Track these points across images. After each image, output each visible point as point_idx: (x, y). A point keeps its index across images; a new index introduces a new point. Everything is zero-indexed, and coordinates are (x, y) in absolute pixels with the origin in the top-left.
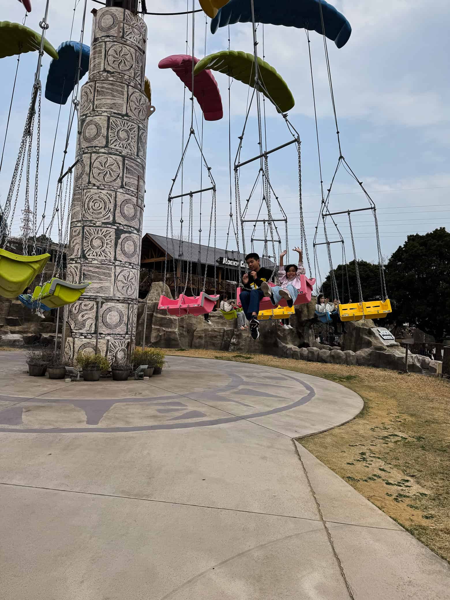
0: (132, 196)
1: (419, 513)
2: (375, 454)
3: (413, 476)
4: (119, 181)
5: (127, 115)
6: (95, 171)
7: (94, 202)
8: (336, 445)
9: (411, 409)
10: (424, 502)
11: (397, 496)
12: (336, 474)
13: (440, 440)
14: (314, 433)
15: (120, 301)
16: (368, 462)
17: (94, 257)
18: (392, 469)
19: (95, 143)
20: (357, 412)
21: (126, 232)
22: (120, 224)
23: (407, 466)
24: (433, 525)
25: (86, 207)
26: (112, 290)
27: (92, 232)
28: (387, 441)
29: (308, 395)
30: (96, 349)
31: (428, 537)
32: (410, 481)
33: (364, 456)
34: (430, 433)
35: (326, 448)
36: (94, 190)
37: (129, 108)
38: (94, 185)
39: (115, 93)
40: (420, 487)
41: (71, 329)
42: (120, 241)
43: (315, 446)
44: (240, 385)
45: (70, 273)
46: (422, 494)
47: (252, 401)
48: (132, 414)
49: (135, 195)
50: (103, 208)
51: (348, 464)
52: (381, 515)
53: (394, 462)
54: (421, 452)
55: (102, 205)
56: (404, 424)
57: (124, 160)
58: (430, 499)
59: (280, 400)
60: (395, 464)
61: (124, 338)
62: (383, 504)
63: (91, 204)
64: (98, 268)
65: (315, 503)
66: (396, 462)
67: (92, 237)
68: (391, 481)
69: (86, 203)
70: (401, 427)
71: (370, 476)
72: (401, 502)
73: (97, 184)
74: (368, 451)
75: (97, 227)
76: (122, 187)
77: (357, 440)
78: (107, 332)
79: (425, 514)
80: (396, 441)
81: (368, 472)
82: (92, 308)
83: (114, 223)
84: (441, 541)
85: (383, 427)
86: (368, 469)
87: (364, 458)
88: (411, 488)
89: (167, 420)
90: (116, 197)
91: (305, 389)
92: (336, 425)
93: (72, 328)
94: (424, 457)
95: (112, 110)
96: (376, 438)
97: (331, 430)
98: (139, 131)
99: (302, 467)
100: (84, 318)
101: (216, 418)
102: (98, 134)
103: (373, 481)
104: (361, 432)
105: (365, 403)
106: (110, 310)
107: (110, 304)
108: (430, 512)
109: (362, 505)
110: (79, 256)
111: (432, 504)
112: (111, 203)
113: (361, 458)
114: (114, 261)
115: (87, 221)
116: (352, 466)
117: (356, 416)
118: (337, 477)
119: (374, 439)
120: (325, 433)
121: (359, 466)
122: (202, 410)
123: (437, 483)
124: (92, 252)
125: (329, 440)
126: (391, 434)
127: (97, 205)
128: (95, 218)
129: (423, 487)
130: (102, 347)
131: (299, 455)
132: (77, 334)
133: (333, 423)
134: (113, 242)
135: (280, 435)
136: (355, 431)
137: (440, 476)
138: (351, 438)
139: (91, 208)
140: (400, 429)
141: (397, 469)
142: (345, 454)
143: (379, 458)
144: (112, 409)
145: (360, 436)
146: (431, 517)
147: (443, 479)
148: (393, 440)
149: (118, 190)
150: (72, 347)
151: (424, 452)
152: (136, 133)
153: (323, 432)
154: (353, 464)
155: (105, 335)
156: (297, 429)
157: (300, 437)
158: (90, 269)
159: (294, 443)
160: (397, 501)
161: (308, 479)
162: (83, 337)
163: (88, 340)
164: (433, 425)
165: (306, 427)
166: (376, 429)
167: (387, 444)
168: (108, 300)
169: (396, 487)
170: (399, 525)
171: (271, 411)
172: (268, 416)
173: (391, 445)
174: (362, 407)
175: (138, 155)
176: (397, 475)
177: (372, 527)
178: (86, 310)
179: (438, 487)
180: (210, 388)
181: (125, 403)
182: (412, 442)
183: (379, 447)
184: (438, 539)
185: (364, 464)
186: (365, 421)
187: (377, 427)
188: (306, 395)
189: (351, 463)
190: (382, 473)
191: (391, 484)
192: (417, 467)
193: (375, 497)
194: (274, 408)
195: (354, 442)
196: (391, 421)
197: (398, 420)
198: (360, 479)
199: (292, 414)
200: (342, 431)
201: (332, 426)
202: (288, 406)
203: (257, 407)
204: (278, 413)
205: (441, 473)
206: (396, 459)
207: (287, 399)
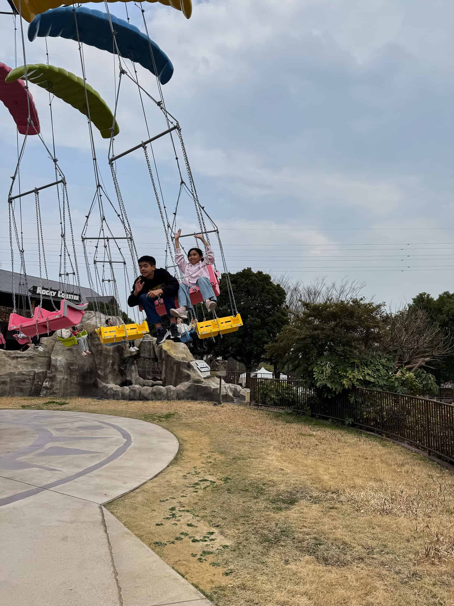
1: (221, 570)
2: (184, 507)
3: (217, 526)
8: (147, 503)
9: (222, 446)
10: (225, 556)
11: (201, 555)
12: (142, 543)
13: (245, 478)
14: (125, 493)
16: (177, 519)
18: (200, 521)
20: (171, 457)
23: (213, 515)
24: (231, 582)
28: (197, 488)
29: (124, 445)
31: (226, 599)
32: (215, 533)
34: (236, 472)
35: (136, 509)
40: (223, 538)
43: (124, 509)
44: (47, 443)
46: (225, 547)
47: (60, 463)
51: (157, 525)
52: (184, 585)
54: (226, 495)
56: (214, 464)
58: (231, 551)
59: (92, 457)
60: (203, 514)
62: (187, 569)
65: (117, 587)
68: (197, 538)
71: (178, 535)
72: (204, 561)
74: (178, 505)
77: (169, 492)
79: (226, 570)
80: (206, 487)
81: (176, 531)
84: (237, 600)
85: (195, 472)
86: (176, 527)
87: (174, 514)
88: (216, 540)
91: (121, 437)
92: (149, 478)
94: (229, 501)
96: (187, 487)
97: (144, 485)
99: (107, 541)
103: (180, 541)
104: (174, 482)
105: (180, 445)
108: (229, 568)
109: (165, 577)
111: (232, 556)
113: (171, 515)
116: (160, 527)
117: (170, 463)
118: (143, 546)
119: (185, 489)
120: (137, 490)
121: (168, 525)
123: (238, 529)
125: (140, 498)
129: (226, 537)
131: (105, 526)
133: (146, 476)
135: (86, 503)
136: (167, 481)
137: (241, 520)
138: (163, 491)
140: (210, 471)
141: (204, 521)
142: (155, 513)
143: (188, 511)
145: (172, 487)
146: (230, 572)
147: (244, 524)
148: (203, 487)
151: (230, 496)
153: (135, 490)
154: (162, 524)
156: (106, 491)
157: (109, 501)
159: (102, 511)
160: (200, 562)
161: (112, 557)
164: (239, 462)
165: (116, 487)
166: (188, 475)
167: (196, 492)
169: (201, 543)
170: (199, 592)
171: (80, 472)
172: (76, 480)
173: (201, 492)
174: (176, 452)
176: (203, 528)
177: (174, 603)
179: (239, 534)
180: (8, 452)
182: (219, 485)
183: (190, 497)
184: (234, 598)
185: (173, 522)
186: (178, 468)
187: (189, 473)
188: (122, 445)
189: (160, 523)
190: (189, 530)
191: (197, 540)
192: (222, 515)
193: (180, 562)
194: (85, 468)
195: (165, 496)
196: (203, 463)
197: (209, 461)
198: (167, 542)
199: (103, 473)
200: (154, 484)
201: (145, 481)
202: (100, 462)
203: (65, 470)
204: (89, 474)
205: (243, 517)
206: (204, 508)
207: (100, 454)
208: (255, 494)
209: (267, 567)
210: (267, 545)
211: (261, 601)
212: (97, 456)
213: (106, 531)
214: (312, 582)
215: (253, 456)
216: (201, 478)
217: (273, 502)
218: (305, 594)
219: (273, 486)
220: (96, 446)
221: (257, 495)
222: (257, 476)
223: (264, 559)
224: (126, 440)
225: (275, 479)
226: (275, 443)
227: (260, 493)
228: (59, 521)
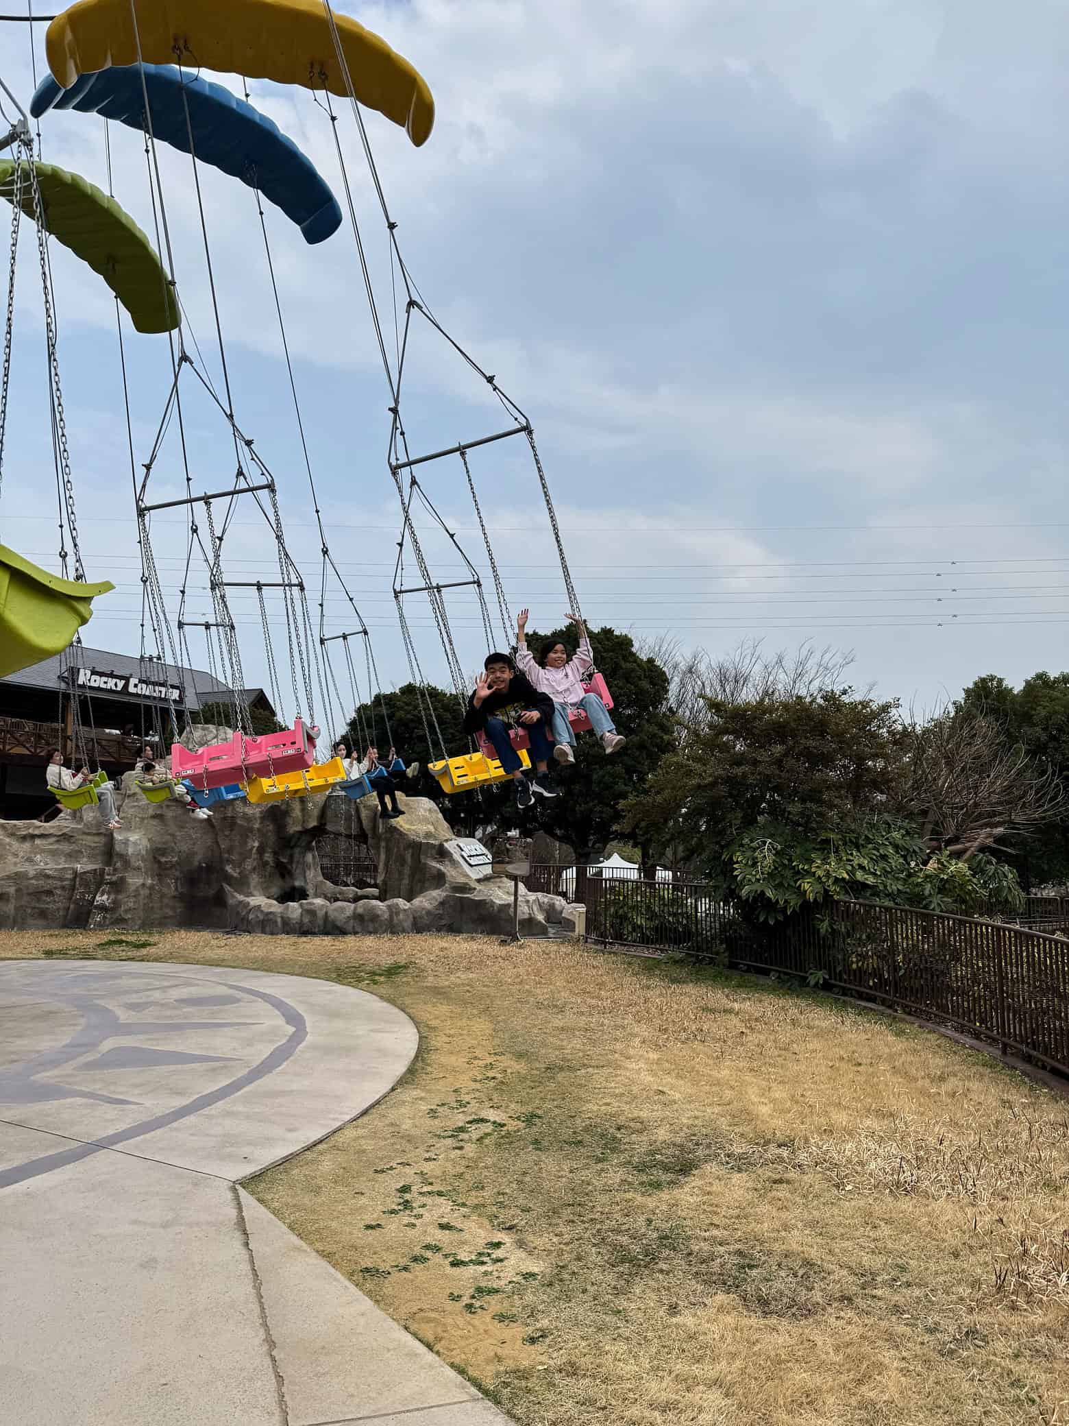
1: (518, 1331)
2: (431, 1184)
3: (510, 1228)
8: (343, 1177)
9: (520, 1039)
10: (529, 1298)
11: (473, 1297)
12: (333, 1271)
13: (574, 1114)
14: (292, 1154)
16: (415, 1212)
18: (468, 1217)
20: (400, 1068)
23: (500, 1202)
24: (544, 1358)
28: (461, 1140)
29: (288, 1041)
31: (532, 1398)
32: (505, 1244)
34: (553, 1100)
35: (317, 1191)
40: (524, 1255)
43: (290, 1192)
44: (105, 1039)
46: (529, 1276)
47: (136, 1086)
51: (369, 1227)
52: (431, 1367)
53: (473, 1199)
54: (531, 1155)
56: (502, 1082)
58: (543, 1286)
59: (214, 1070)
60: (476, 1201)
62: (439, 1330)
65: (273, 1377)
66: (477, 1197)
68: (463, 1256)
70: (495, 1096)
71: (417, 1251)
72: (479, 1310)
74: (418, 1179)
77: (396, 1151)
79: (530, 1330)
80: (482, 1138)
81: (412, 1241)
84: (558, 1401)
85: (457, 1101)
86: (413, 1232)
87: (407, 1201)
88: (505, 1263)
91: (281, 1021)
92: (348, 1118)
94: (536, 1168)
96: (439, 1136)
97: (336, 1134)
99: (249, 1267)
101: (19, 1160)
103: (422, 1266)
104: (406, 1125)
105: (420, 1038)
108: (539, 1325)
109: (389, 1350)
111: (545, 1297)
113: (400, 1204)
116: (376, 1232)
117: (398, 1082)
118: (336, 1279)
119: (435, 1140)
120: (320, 1147)
121: (393, 1227)
123: (560, 1235)
125: (327, 1165)
126: (469, 1119)
129: (530, 1253)
131: (245, 1233)
133: (342, 1113)
135: (200, 1180)
136: (392, 1124)
137: (567, 1213)
138: (381, 1148)
140: (491, 1100)
141: (479, 1215)
142: (363, 1200)
143: (440, 1194)
145: (402, 1137)
146: (542, 1336)
147: (573, 1222)
148: (475, 1136)
151: (539, 1156)
153: (315, 1145)
154: (379, 1226)
156: (246, 1150)
157: (255, 1172)
159: (237, 1198)
160: (470, 1312)
161: (262, 1305)
164: (560, 1077)
165: (269, 1141)
166: (440, 1109)
167: (461, 1148)
169: (472, 1267)
170: (468, 1384)
171: (187, 1106)
172: (175, 1125)
173: (470, 1150)
174: (413, 1054)
176: (477, 1233)
177: (408, 1411)
179: (562, 1246)
180: (13, 1061)
182: (515, 1132)
183: (445, 1161)
184: (551, 1396)
185: (406, 1220)
186: (418, 1093)
187: (443, 1105)
188: (284, 1041)
189: (374, 1223)
190: (443, 1237)
191: (462, 1262)
192: (521, 1202)
193: (422, 1314)
194: (196, 1096)
195: (385, 1160)
196: (475, 1081)
197: (491, 1074)
198: (392, 1267)
199: (240, 1108)
200: (361, 1132)
201: (338, 1124)
202: (234, 1082)
203: (148, 1103)
204: (206, 1111)
205: (569, 1205)
206: (478, 1187)
207: (232, 1063)
208: (599, 1152)
209: (627, 1321)
210: (627, 1271)
211: (614, 1403)
212: (225, 1067)
214: (733, 1356)
215: (593, 1063)
216: (471, 1115)
217: (641, 1168)
218: (717, 1383)
219: (640, 1132)
220: (222, 1044)
221: (603, 1153)
222: (603, 1108)
223: (622, 1303)
224: (294, 1029)
225: (644, 1114)
226: (643, 1030)
227: (610, 1149)
228: (135, 1222)
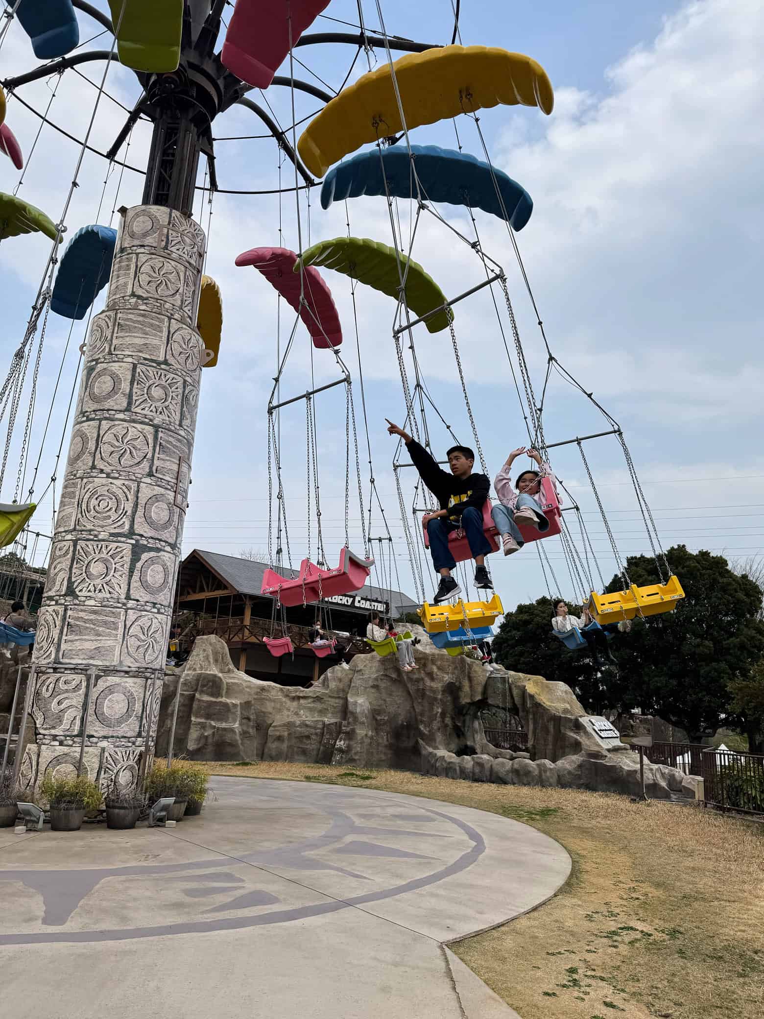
0: (167, 489)
2: (594, 970)
4: (146, 465)
5: (166, 362)
6: (105, 449)
7: (99, 500)
8: (522, 954)
9: (656, 873)
13: (711, 935)
14: (482, 930)
15: (131, 674)
16: (583, 989)
17: (89, 594)
18: (628, 1001)
19: (109, 404)
20: (560, 881)
21: (151, 549)
22: (142, 536)
23: (655, 994)
25: (84, 507)
26: (117, 653)
27: (90, 549)
28: (616, 941)
29: (472, 851)
30: (79, 766)
33: (575, 976)
34: (692, 921)
35: (503, 960)
36: (101, 480)
37: (169, 352)
38: (102, 471)
39: (148, 329)
41: (36, 728)
42: (139, 565)
43: (482, 957)
44: (346, 835)
45: (43, 622)
47: (369, 867)
48: (135, 899)
49: (172, 487)
50: (114, 509)
51: (545, 994)
53: (631, 987)
54: (680, 962)
55: (113, 504)
56: (646, 903)
57: (157, 432)
59: (420, 864)
60: (633, 990)
61: (134, 743)
63: (94, 502)
64: (95, 612)
66: (633, 987)
67: (90, 558)
69: (85, 500)
70: (640, 912)
73: (108, 469)
74: (582, 964)
75: (99, 541)
76: (150, 474)
77: (562, 940)
78: (102, 734)
80: (633, 942)
81: (583, 1011)
82: (77, 688)
83: (131, 533)
85: (608, 912)
86: (582, 1004)
87: (575, 980)
89: (203, 913)
90: (138, 491)
91: (466, 837)
92: (523, 910)
93: (38, 726)
94: (684, 972)
95: (140, 354)
96: (596, 935)
97: (514, 922)
98: (184, 388)
99: (458, 1005)
100: (62, 707)
101: (298, 905)
102: (114, 391)
104: (569, 923)
105: (573, 862)
106: (110, 690)
107: (112, 680)
110: (63, 593)
112: (128, 500)
113: (569, 981)
114: (125, 601)
115: (83, 531)
116: (552, 999)
117: (559, 890)
119: (593, 938)
120: (503, 928)
121: (566, 997)
122: (272, 888)
124: (87, 584)
125: (509, 943)
126: (620, 926)
127: (103, 504)
128: (99, 526)
130: (92, 762)
131: (452, 979)
132: (46, 737)
133: (517, 906)
134: (127, 566)
135: (418, 938)
136: (556, 921)
137: (715, 1013)
138: (550, 937)
139: (92, 508)
140: (637, 914)
141: (638, 1001)
142: (539, 974)
143: (602, 979)
144: (97, 891)
145: (566, 932)
148: (627, 939)
149: (143, 480)
150: (34, 763)
151: (685, 963)
152: (180, 391)
153: (499, 927)
154: (554, 994)
155: (99, 738)
156: (449, 922)
157: (455, 939)
158: (82, 614)
159: (445, 954)
162: (57, 743)
163: (65, 749)
164: (696, 905)
165: (465, 918)
166: (594, 915)
167: (616, 947)
168: (108, 671)
171: (403, 886)
172: (397, 897)
173: (624, 949)
174: (568, 871)
175: (180, 425)
176: (637, 1016)
178: (67, 691)
181: (123, 878)
182: (661, 941)
183: (604, 954)
185: (576, 994)
186: (575, 901)
187: (597, 912)
188: (469, 850)
189: (551, 992)
190: (609, 1013)
192: (673, 997)
194: (410, 880)
195: (555, 946)
196: (622, 898)
197: (634, 895)
199: (442, 892)
200: (533, 923)
201: (515, 914)
202: (435, 874)
203: (378, 879)
204: (417, 891)
205: (717, 1007)
206: (633, 979)
207: (432, 861)
208: (740, 969)
213: (454, 988)
215: (725, 898)
216: (621, 923)
220: (425, 847)
221: (743, 970)
222: (739, 933)
224: (475, 844)
227: (750, 968)
228: (375, 959)
